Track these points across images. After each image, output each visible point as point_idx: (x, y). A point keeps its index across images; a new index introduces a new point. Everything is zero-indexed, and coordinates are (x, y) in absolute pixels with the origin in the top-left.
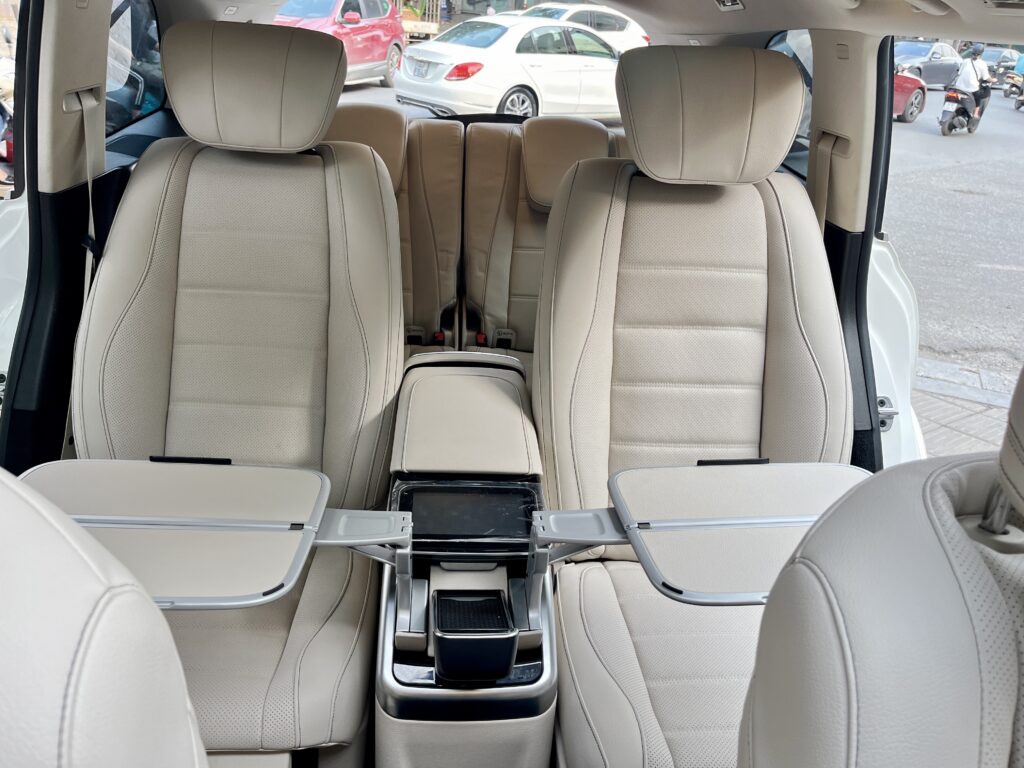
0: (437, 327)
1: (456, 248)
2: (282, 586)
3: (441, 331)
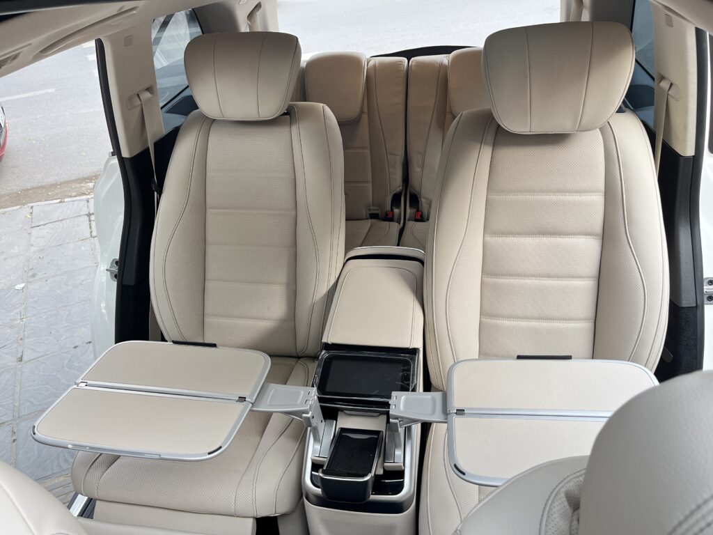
0: (388, 207)
1: (401, 152)
2: (220, 448)
3: (392, 210)
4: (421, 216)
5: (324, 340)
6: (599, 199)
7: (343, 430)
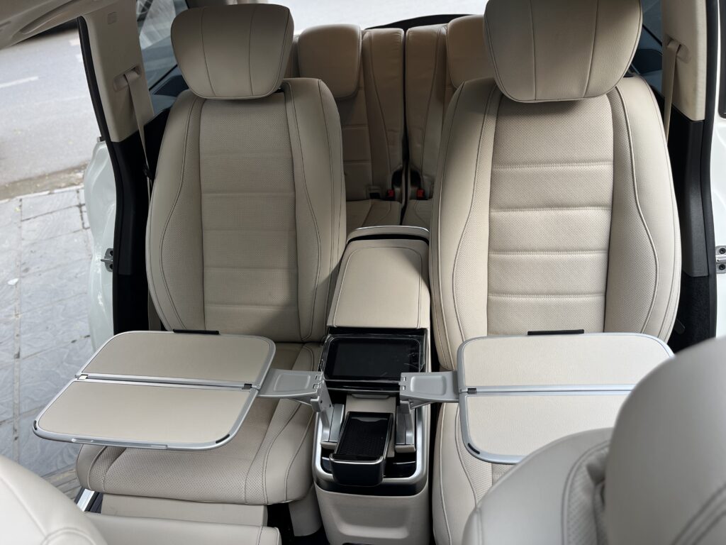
0: (389, 187)
1: (400, 129)
2: (228, 436)
3: (393, 189)
4: (424, 193)
5: (329, 324)
6: (607, 169)
7: (352, 414)
